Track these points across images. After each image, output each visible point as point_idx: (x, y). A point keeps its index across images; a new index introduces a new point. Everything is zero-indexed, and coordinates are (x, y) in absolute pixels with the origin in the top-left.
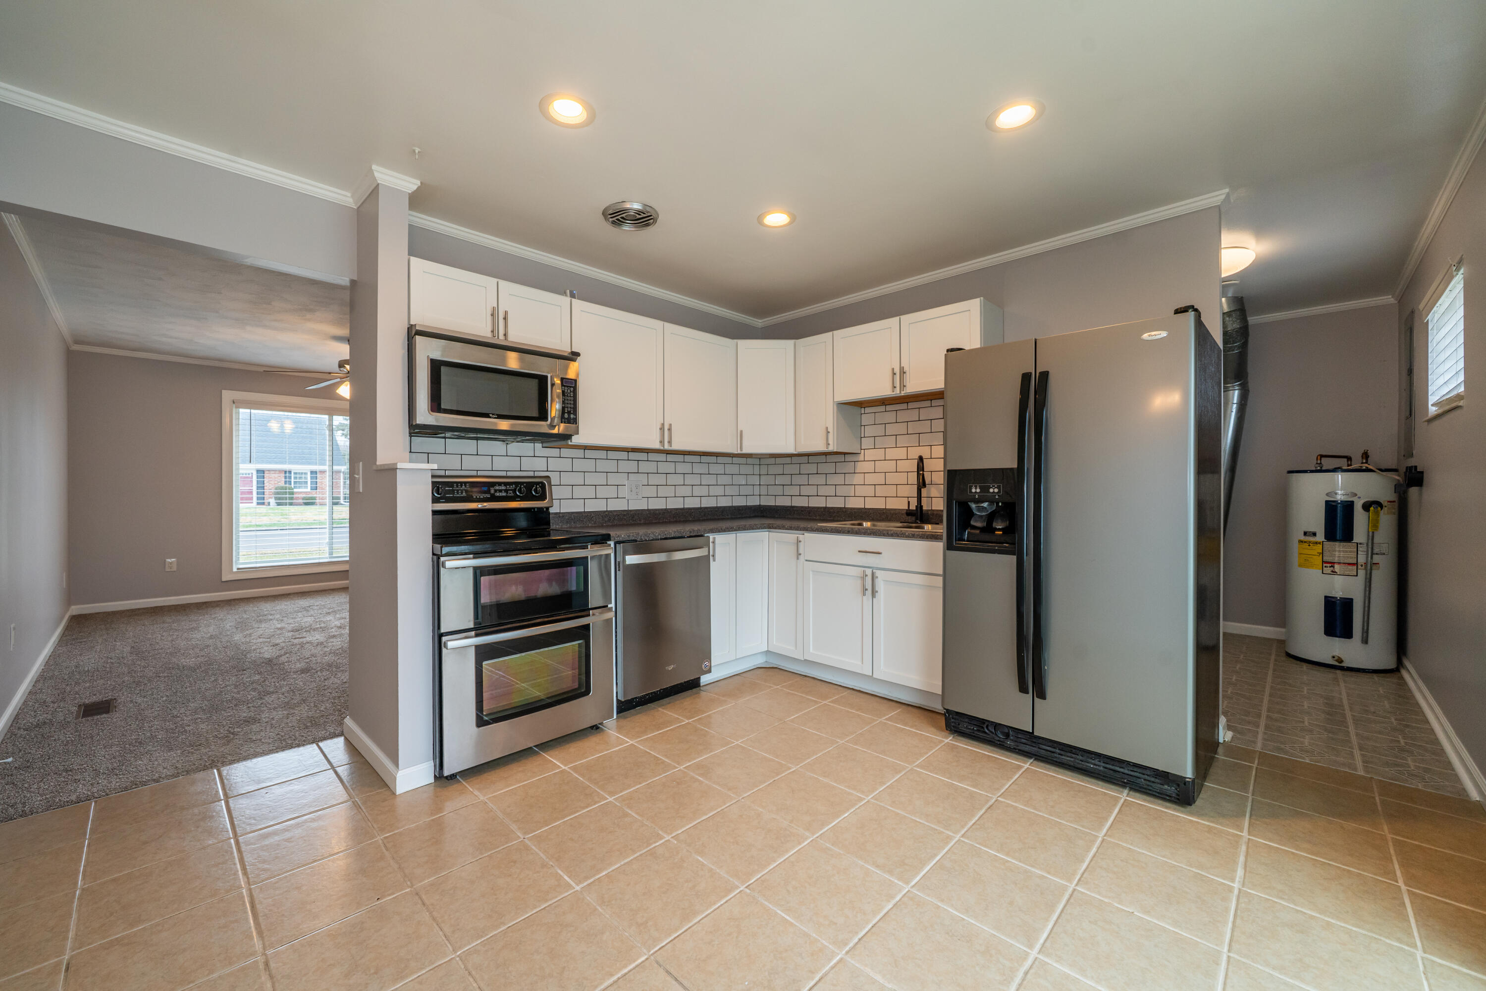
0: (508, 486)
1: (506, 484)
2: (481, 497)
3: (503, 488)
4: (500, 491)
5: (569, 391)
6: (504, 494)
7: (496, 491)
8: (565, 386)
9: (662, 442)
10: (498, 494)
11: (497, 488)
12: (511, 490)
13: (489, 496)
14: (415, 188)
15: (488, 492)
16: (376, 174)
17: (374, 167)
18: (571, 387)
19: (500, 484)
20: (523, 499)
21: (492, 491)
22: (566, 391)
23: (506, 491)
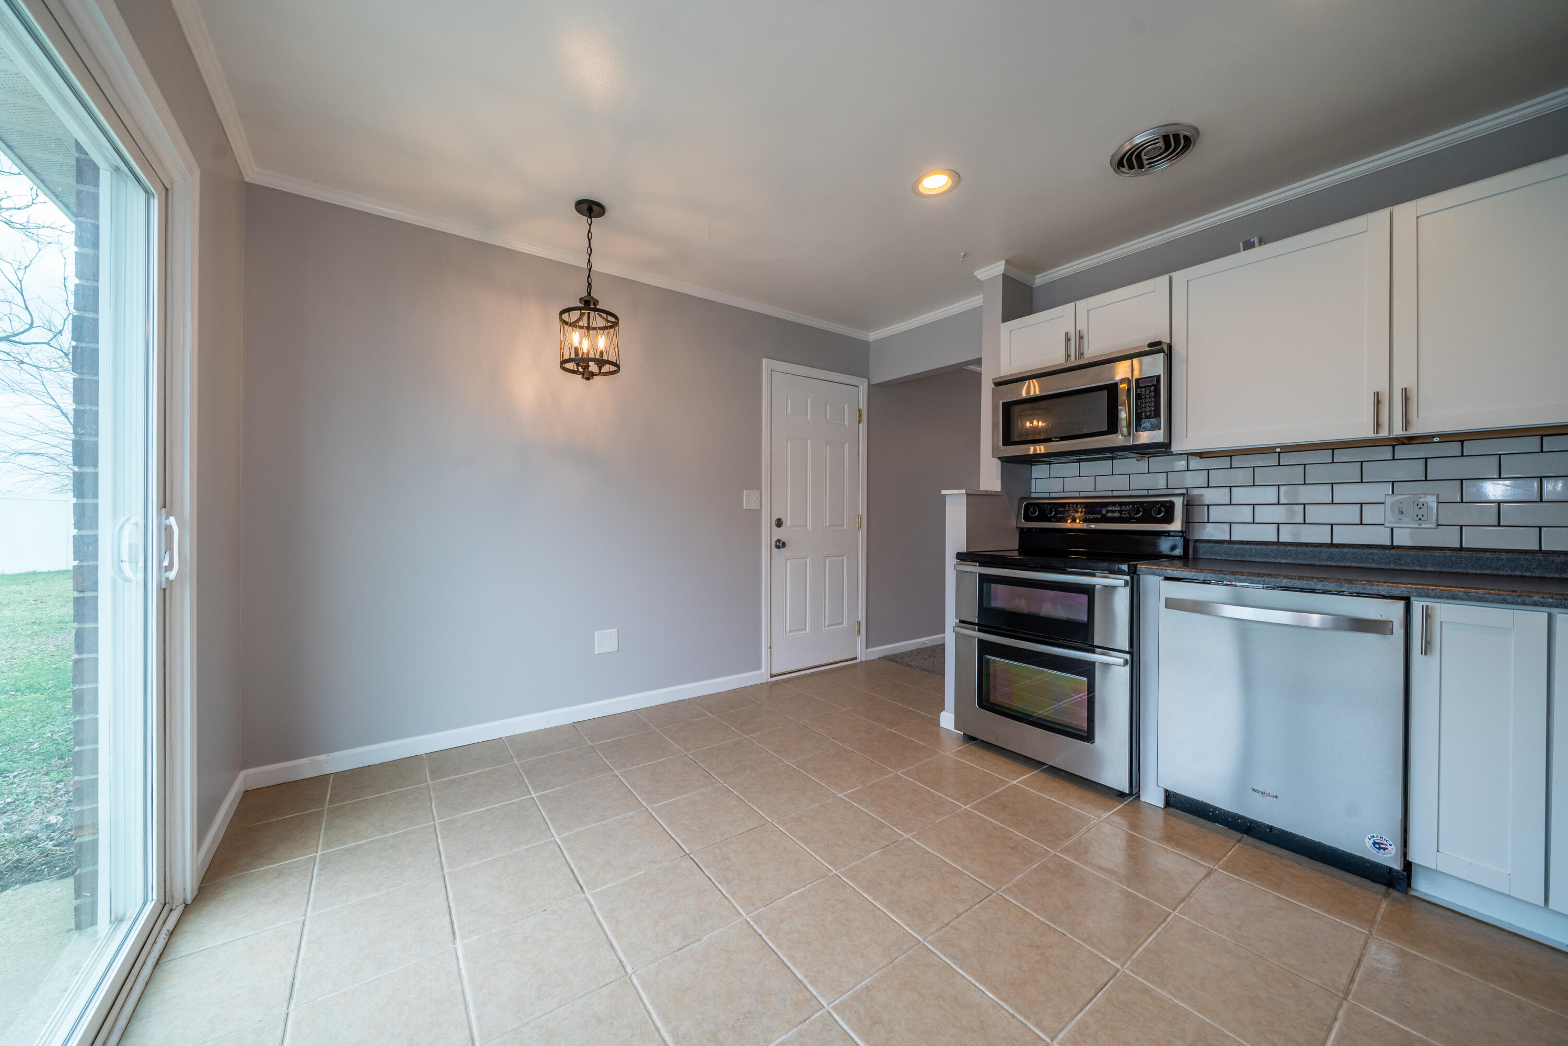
0: (1123, 507)
1: (1121, 504)
2: (1091, 517)
3: (1118, 508)
4: (1113, 512)
5: (1148, 392)
6: (1117, 515)
7: (1108, 511)
8: (1141, 388)
9: (1378, 426)
10: (1110, 515)
11: (1110, 508)
12: (1126, 511)
13: (1099, 516)
14: (1003, 267)
15: (1100, 513)
16: (978, 277)
17: (976, 273)
18: (1150, 386)
19: (1114, 504)
20: (1139, 521)
21: (1104, 512)
22: (1143, 392)
23: (1120, 512)
